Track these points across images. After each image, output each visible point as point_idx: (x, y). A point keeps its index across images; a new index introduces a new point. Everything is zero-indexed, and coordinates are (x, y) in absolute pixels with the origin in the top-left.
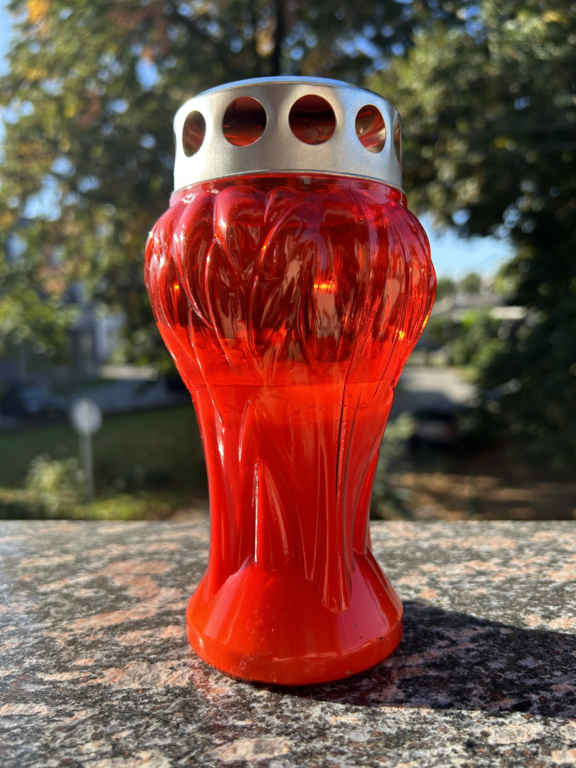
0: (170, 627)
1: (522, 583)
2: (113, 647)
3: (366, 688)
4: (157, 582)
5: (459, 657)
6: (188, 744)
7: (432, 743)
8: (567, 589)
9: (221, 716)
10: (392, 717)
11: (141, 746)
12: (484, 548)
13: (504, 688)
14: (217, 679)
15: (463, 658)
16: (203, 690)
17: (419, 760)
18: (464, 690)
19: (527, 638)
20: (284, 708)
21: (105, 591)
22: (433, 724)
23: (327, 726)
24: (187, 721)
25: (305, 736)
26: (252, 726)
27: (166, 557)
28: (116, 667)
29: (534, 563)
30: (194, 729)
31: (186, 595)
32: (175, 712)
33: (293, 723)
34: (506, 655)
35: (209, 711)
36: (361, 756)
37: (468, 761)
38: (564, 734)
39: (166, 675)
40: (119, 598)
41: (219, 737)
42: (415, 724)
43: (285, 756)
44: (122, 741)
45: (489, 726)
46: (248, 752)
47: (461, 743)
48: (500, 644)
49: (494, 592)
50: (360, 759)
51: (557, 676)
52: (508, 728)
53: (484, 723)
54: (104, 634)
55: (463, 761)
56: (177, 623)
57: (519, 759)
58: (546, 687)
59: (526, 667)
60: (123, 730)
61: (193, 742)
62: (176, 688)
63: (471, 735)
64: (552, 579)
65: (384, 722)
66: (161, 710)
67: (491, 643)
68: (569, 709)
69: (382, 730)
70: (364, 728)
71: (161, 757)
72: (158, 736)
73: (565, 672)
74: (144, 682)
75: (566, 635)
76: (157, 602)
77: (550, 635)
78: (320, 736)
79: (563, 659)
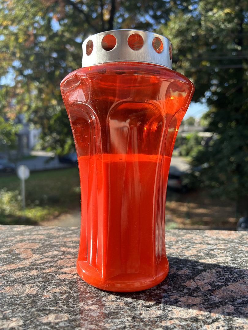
0: (34, 270)
2: (10, 278)
3: (102, 296)
4: (32, 252)
6: (31, 315)
7: (120, 317)
9: (45, 305)
10: (109, 307)
13: (153, 297)
14: (47, 291)
16: (41, 296)
17: (114, 323)
20: (70, 303)
21: (11, 255)
22: (123, 310)
23: (84, 310)
24: (32, 307)
25: (75, 314)
26: (56, 309)
27: (38, 241)
28: (10, 286)
29: (181, 248)
30: (34, 310)
31: (43, 258)
32: (29, 304)
33: (72, 308)
35: (42, 303)
36: (93, 321)
37: (131, 324)
38: (169, 315)
39: (28, 289)
40: (16, 258)
41: (43, 313)
42: (116, 310)
43: (66, 321)
44: (7, 314)
45: (143, 311)
46: (52, 319)
47: (131, 317)
50: (93, 322)
51: (174, 293)
52: (149, 312)
53: (142, 309)
54: (7, 273)
55: (129, 324)
56: (37, 269)
57: (150, 323)
58: (169, 297)
59: (164, 289)
60: (8, 310)
61: (33, 315)
62: (31, 295)
63: (135, 314)
64: (185, 254)
65: (105, 309)
66: (24, 303)
68: (174, 305)
69: (104, 311)
70: (97, 311)
71: (20, 320)
72: (20, 312)
73: (177, 291)
74: (19, 292)
75: (182, 276)
76: (31, 260)
77: (177, 276)
78: (80, 313)
79: (178, 286)
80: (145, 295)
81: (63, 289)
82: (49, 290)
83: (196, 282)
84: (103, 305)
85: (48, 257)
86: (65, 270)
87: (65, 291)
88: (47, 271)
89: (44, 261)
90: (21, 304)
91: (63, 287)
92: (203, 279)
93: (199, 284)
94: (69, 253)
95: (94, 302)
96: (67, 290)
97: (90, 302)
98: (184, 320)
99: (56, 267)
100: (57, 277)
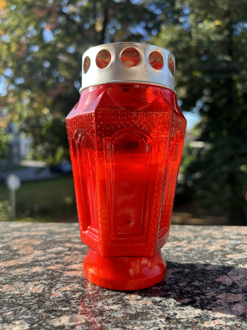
0: (37, 267)
1: (196, 251)
2: (9, 276)
4: (33, 248)
5: (166, 281)
6: (38, 318)
7: (151, 318)
8: (215, 253)
9: (55, 306)
10: (134, 306)
11: (16, 318)
12: (181, 236)
13: (185, 294)
14: (56, 290)
15: (168, 281)
16: (49, 294)
17: (145, 325)
18: (167, 295)
19: (196, 273)
21: (8, 251)
22: (152, 309)
23: (104, 310)
24: (39, 308)
25: (93, 315)
26: (69, 310)
27: (39, 237)
28: (9, 284)
29: (202, 243)
30: (42, 311)
31: (46, 254)
32: (34, 304)
33: (89, 309)
34: (187, 280)
35: (50, 303)
36: (118, 323)
37: (167, 326)
38: (210, 314)
39: (32, 288)
40: (15, 254)
41: (53, 315)
42: (144, 310)
43: (83, 324)
44: (8, 316)
45: (177, 311)
46: (66, 321)
47: (164, 318)
48: (184, 276)
49: (184, 254)
50: (118, 325)
51: (208, 289)
52: (185, 312)
53: (175, 309)
54: (5, 270)
55: (164, 326)
56: (40, 265)
57: (189, 325)
58: (203, 294)
59: (195, 286)
60: (9, 311)
61: (40, 317)
62: (36, 293)
63: (169, 314)
64: (209, 249)
65: (130, 309)
66: (28, 303)
67: (181, 275)
68: (213, 303)
69: (129, 312)
70: (121, 311)
71: (25, 323)
72: (25, 314)
73: (212, 288)
74: (21, 291)
75: (213, 272)
76: (32, 256)
77: (206, 272)
78: (100, 315)
79: (211, 282)
80: (174, 293)
81: (75, 286)
82: (58, 289)
83: (230, 278)
84: (126, 305)
85: (52, 253)
86: (74, 266)
87: (78, 289)
88: (53, 268)
89: (48, 257)
90: (24, 304)
91: (74, 284)
92: (237, 274)
93: (234, 280)
94: (76, 249)
95: (115, 301)
96: (79, 288)
97: (110, 301)
98: (230, 320)
99: (62, 263)
100: (66, 274)
